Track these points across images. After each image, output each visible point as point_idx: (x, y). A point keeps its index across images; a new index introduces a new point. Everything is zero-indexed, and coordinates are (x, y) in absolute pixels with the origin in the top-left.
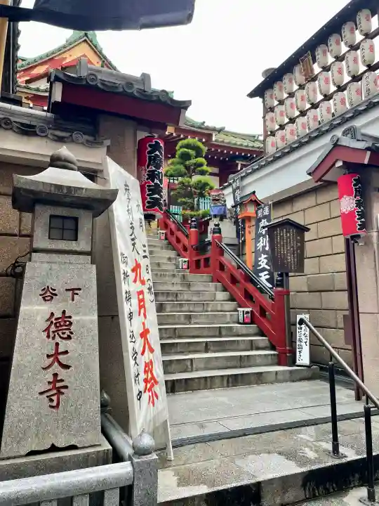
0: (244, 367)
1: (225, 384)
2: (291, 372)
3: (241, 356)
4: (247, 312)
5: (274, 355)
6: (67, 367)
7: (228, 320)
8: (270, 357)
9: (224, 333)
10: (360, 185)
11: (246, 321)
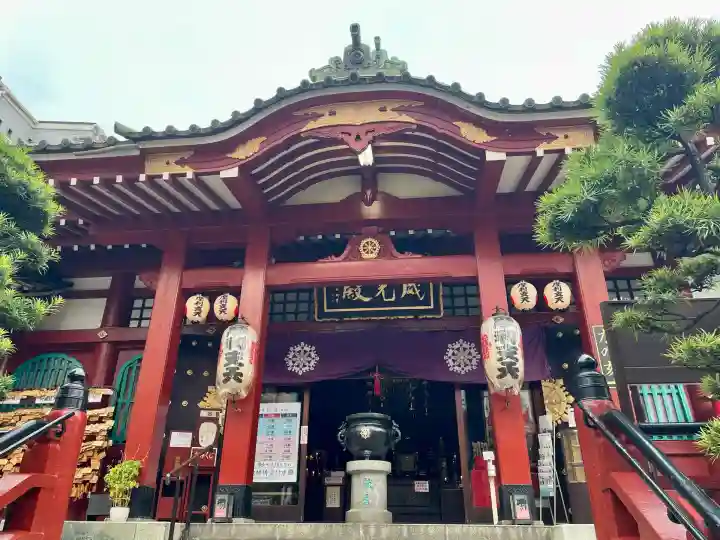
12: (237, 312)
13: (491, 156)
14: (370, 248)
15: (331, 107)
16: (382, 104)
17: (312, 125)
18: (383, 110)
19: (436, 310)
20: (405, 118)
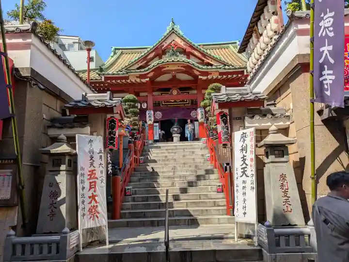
0: (204, 215)
1: (187, 223)
2: (228, 219)
3: (202, 210)
4: (219, 186)
5: (224, 210)
6: (55, 208)
7: (210, 190)
8: (221, 211)
9: (202, 197)
10: (224, 118)
11: (219, 190)
12: (147, 106)
13: (200, 77)
14: (175, 92)
15: (168, 65)
16: (178, 65)
17: (165, 69)
18: (179, 66)
19: (189, 104)
20: (182, 68)
